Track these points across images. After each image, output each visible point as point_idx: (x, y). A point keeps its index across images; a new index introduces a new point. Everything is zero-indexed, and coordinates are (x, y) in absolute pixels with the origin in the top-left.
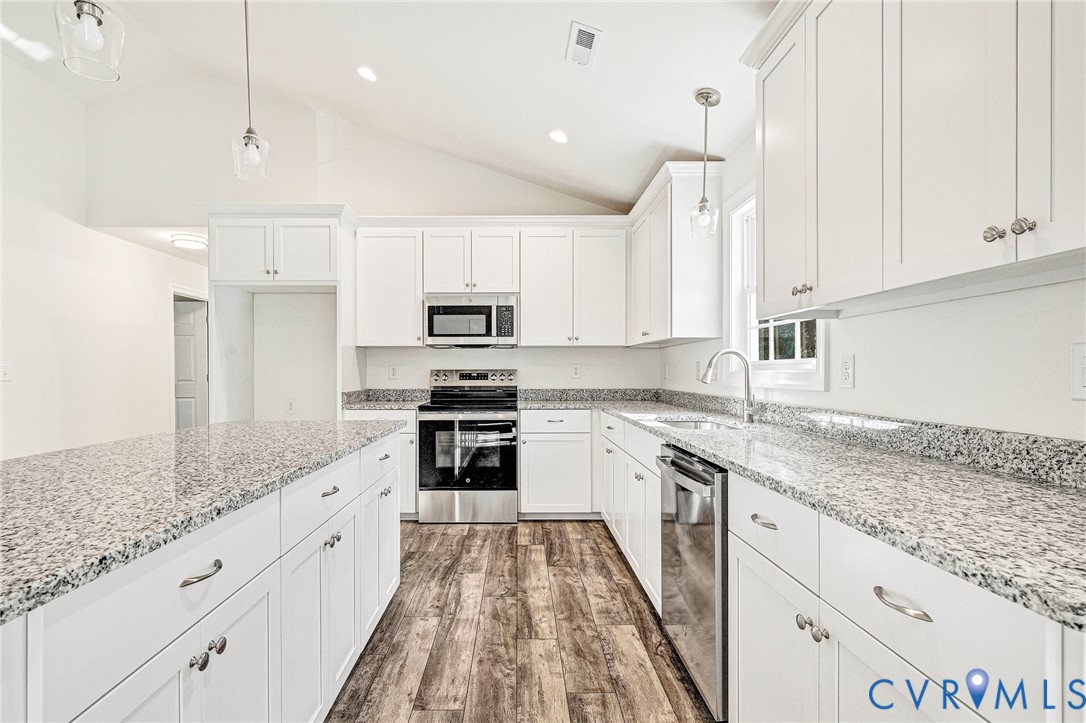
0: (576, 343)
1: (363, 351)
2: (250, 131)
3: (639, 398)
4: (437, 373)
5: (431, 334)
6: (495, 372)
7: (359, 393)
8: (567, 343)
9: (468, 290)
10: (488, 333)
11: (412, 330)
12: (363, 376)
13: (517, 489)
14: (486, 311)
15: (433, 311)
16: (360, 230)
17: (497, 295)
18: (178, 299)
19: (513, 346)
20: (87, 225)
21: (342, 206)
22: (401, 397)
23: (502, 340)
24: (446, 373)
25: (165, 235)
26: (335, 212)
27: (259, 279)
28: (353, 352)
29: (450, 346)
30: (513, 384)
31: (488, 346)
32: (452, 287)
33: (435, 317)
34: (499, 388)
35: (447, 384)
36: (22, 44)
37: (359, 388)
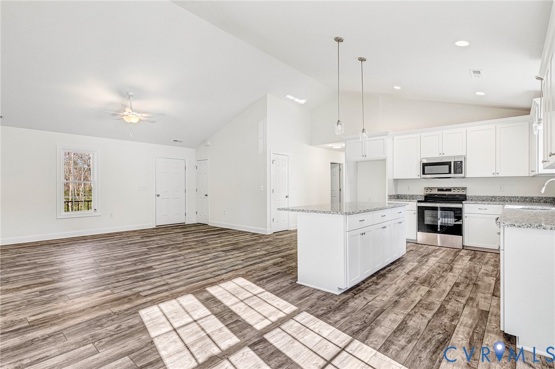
0: (497, 176)
1: (396, 181)
2: (363, 129)
3: (542, 201)
4: (427, 189)
5: (424, 173)
6: (455, 189)
7: (394, 196)
8: (492, 176)
9: (441, 156)
10: (450, 172)
11: (416, 172)
12: (396, 190)
13: (462, 236)
14: (449, 164)
15: (424, 165)
16: (395, 138)
17: (455, 157)
18: (332, 163)
19: (464, 177)
20: (311, 145)
21: (388, 132)
22: (412, 197)
23: (456, 175)
24: (431, 189)
25: (330, 145)
26: (386, 134)
27: (361, 158)
28: (392, 181)
29: (433, 178)
30: (464, 193)
31: (450, 178)
32: (434, 155)
33: (425, 167)
34: (458, 195)
35: (431, 193)
36: (297, 100)
37: (394, 194)
